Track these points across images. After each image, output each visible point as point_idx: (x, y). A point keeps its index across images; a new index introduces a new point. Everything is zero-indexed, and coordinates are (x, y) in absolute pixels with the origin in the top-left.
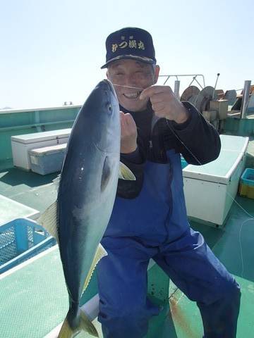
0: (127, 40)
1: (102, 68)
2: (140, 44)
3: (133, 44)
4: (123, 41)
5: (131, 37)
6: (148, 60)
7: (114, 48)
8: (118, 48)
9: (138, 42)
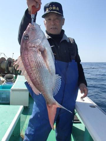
2: (57, 8)
3: (54, 8)
4: (50, 7)
5: (54, 6)
7: (47, 9)
9: (56, 8)
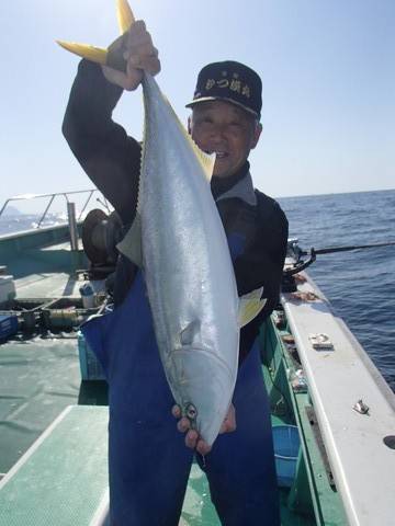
0: (230, 78)
1: (187, 106)
2: (244, 89)
3: (235, 86)
4: (224, 78)
5: (236, 76)
6: (253, 112)
7: (210, 84)
8: (216, 86)
9: (242, 86)
